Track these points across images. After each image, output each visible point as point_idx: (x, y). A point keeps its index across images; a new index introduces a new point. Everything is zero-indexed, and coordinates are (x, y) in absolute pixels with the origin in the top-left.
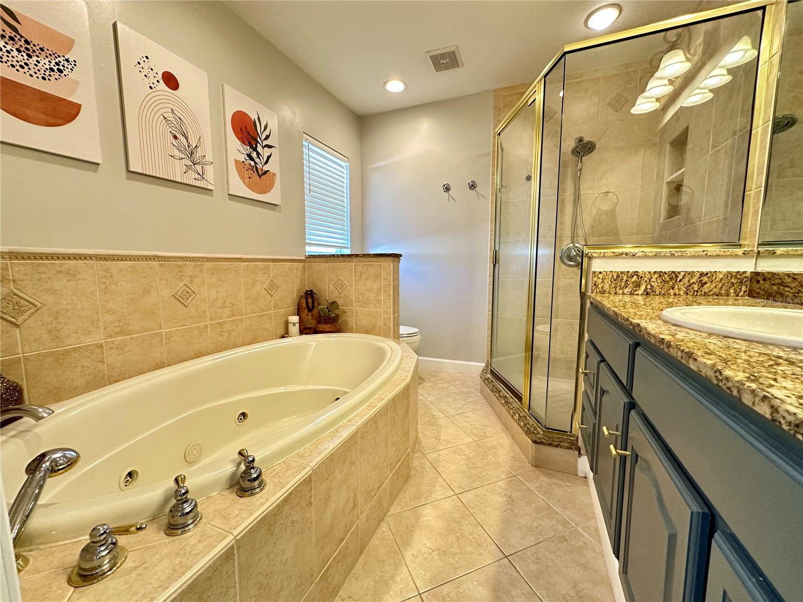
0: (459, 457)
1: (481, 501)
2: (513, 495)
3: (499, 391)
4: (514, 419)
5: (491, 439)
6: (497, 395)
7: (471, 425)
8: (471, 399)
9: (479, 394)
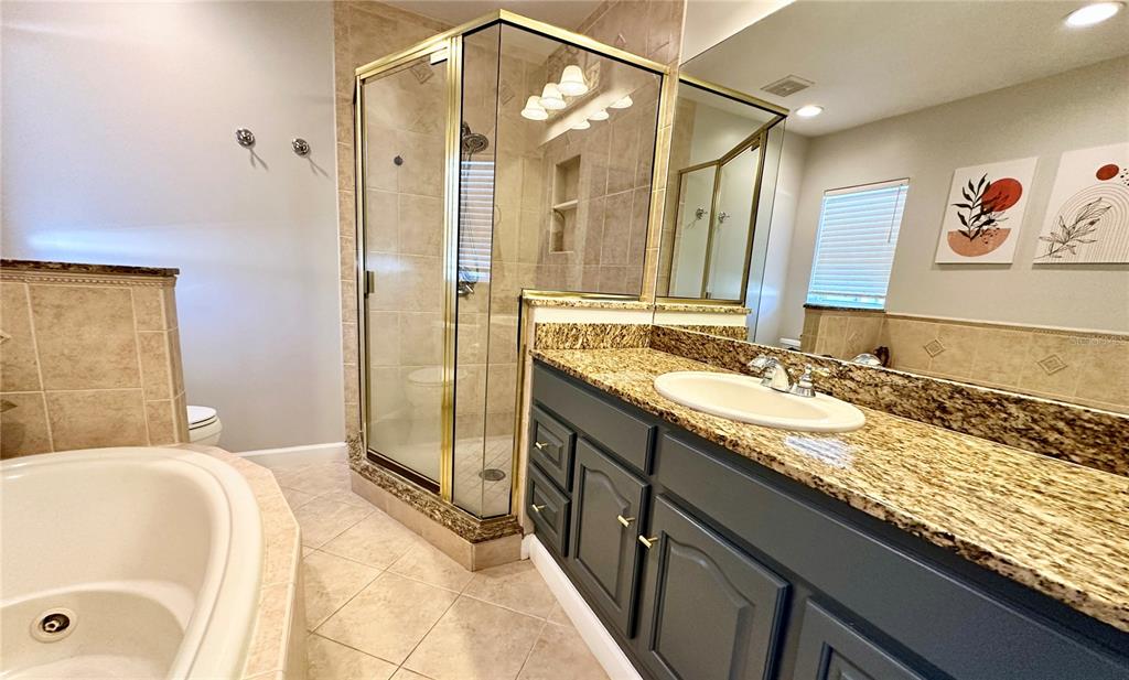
0: (374, 608)
1: (438, 654)
2: (471, 622)
3: (394, 484)
4: (435, 519)
5: (404, 558)
6: (395, 491)
7: (366, 548)
8: (343, 507)
9: (351, 494)
